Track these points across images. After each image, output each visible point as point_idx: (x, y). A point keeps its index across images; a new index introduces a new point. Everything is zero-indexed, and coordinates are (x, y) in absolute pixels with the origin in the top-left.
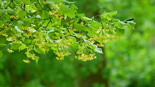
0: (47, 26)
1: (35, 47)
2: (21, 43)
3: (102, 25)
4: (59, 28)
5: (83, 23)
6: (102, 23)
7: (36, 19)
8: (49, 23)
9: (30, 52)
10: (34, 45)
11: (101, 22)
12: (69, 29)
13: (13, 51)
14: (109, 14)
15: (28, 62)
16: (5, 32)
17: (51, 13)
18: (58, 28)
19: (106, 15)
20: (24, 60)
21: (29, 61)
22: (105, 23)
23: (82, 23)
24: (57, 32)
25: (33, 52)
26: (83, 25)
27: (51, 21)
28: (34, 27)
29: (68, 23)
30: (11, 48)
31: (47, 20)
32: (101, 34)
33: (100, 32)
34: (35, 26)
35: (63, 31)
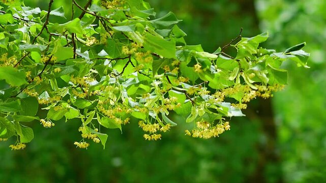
0: (122, 72)
1: (100, 115)
2: (68, 106)
3: (239, 64)
4: (148, 76)
5: (200, 67)
6: (238, 61)
7: (98, 58)
8: (126, 66)
9: (88, 125)
10: (96, 113)
11: (236, 58)
12: (169, 77)
13: (53, 124)
14: (253, 40)
15: (86, 146)
16: (33, 89)
17: (126, 51)
18: (145, 75)
19: (246, 42)
20: (76, 143)
21: (88, 145)
22: (245, 60)
23: (198, 66)
24: (145, 83)
25: (94, 124)
26: (200, 71)
27: (130, 61)
28: (94, 74)
29: (167, 67)
30: (48, 118)
31: (122, 60)
32: (239, 82)
33: (235, 79)
34: (96, 72)
35: (158, 80)
